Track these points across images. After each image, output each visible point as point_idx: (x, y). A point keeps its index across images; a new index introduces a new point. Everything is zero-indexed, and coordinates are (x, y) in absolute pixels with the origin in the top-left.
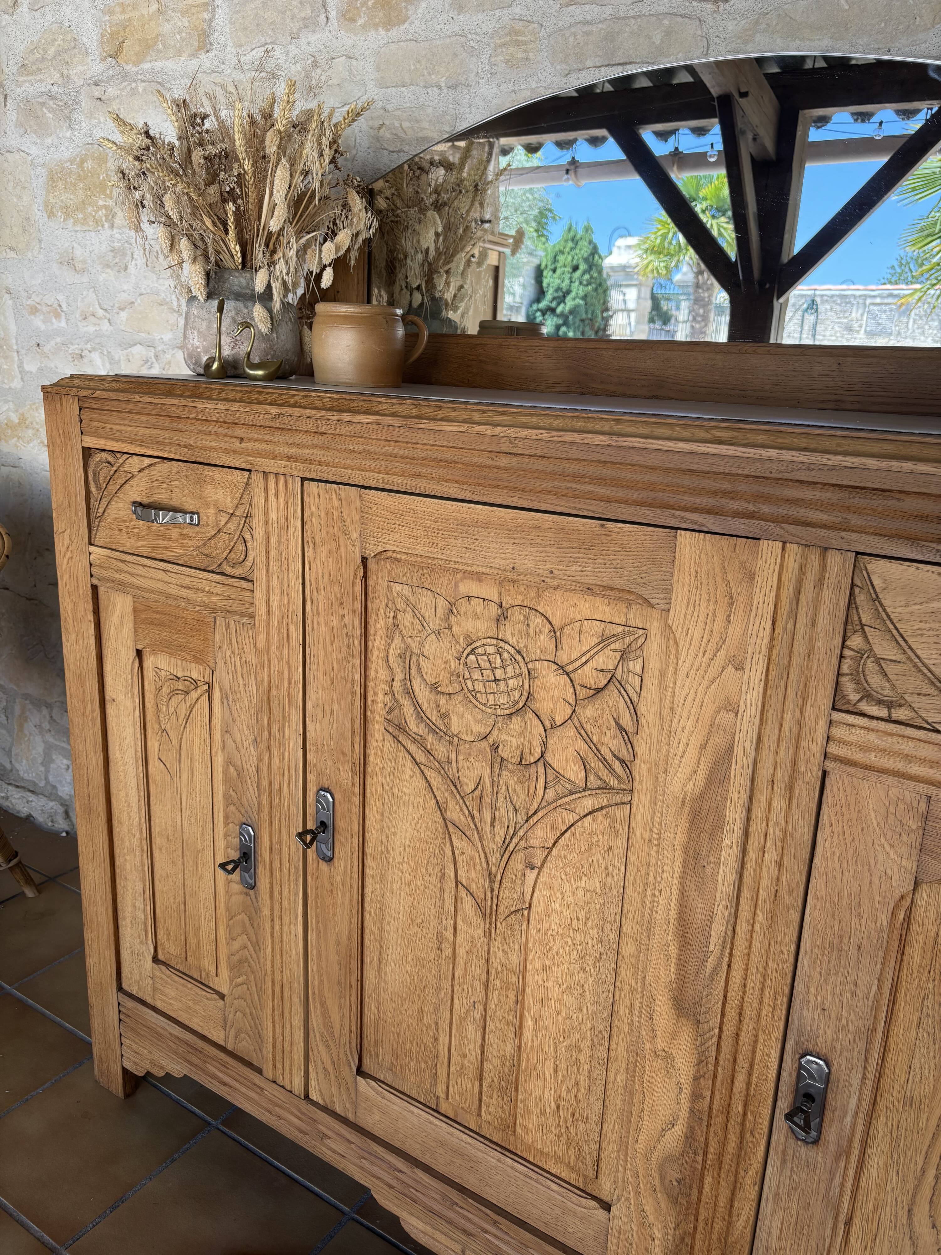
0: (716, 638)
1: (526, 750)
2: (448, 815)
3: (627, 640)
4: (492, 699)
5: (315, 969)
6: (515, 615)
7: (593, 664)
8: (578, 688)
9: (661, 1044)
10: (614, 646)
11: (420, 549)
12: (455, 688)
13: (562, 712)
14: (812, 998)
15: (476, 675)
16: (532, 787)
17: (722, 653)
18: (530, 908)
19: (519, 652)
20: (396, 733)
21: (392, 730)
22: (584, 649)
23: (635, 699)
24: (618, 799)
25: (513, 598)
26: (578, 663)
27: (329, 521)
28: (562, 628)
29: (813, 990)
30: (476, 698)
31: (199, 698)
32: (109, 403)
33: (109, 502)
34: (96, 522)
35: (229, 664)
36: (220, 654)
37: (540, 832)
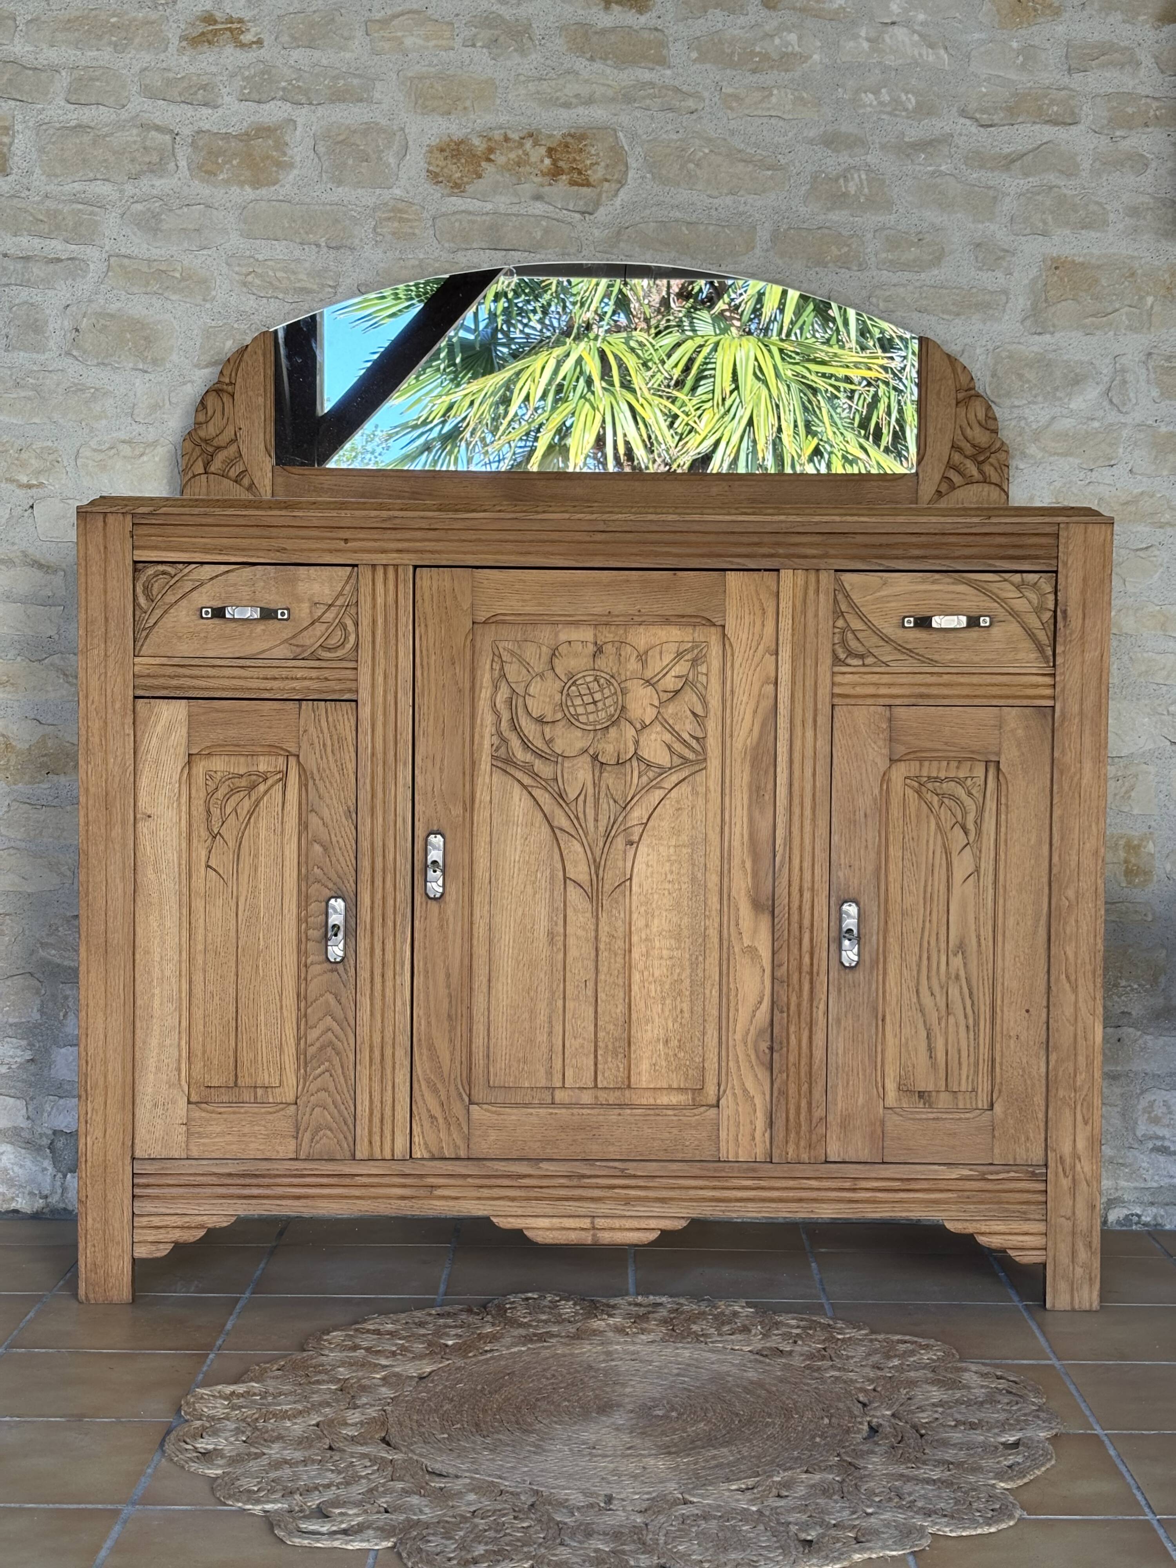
0: (756, 637)
1: (622, 751)
2: (555, 824)
3: (696, 652)
4: (592, 718)
5: (421, 1013)
6: (609, 649)
7: (673, 673)
8: (661, 694)
9: (747, 942)
10: (686, 658)
11: (528, 609)
12: (559, 716)
13: (649, 715)
14: (842, 862)
15: (578, 701)
16: (629, 778)
17: (761, 647)
18: (631, 879)
19: (612, 677)
20: (503, 766)
21: (500, 764)
22: (665, 664)
23: (704, 692)
24: (697, 768)
25: (606, 635)
26: (661, 675)
27: (442, 598)
28: (646, 652)
29: (842, 856)
30: (578, 720)
31: (269, 789)
32: (178, 518)
33: (166, 612)
34: (144, 634)
35: (317, 745)
36: (305, 738)
37: (638, 814)
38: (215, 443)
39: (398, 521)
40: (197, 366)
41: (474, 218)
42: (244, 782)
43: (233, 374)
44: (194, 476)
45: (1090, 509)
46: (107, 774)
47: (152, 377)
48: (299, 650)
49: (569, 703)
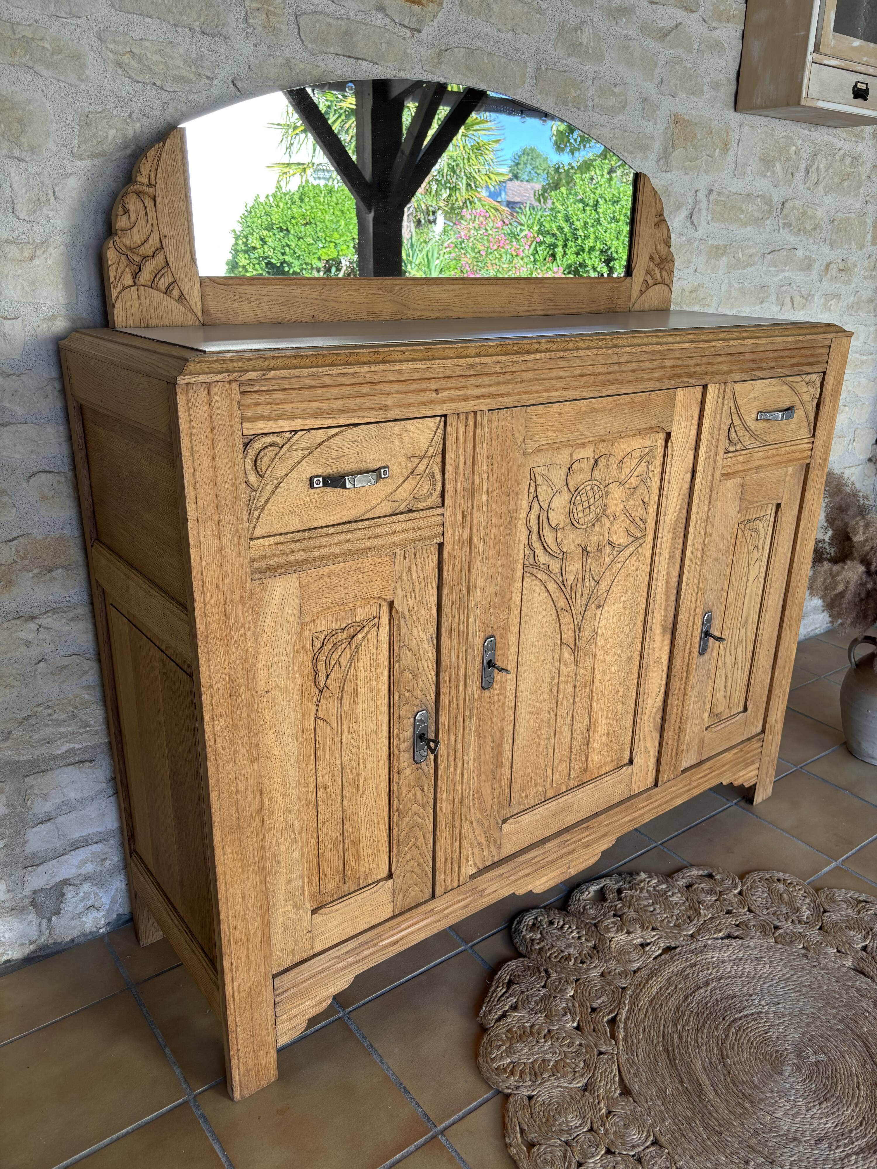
0: (686, 438)
1: (601, 540)
2: (558, 604)
4: (586, 519)
6: (602, 461)
7: (635, 474)
8: (627, 491)
10: (644, 460)
12: (568, 521)
13: (619, 509)
14: (708, 588)
15: (580, 507)
16: (603, 559)
17: (688, 445)
18: (597, 632)
19: (601, 483)
20: (531, 570)
22: (632, 467)
24: (641, 542)
25: (601, 450)
26: (629, 477)
27: (504, 437)
28: (623, 460)
29: (709, 584)
30: (578, 522)
31: (366, 635)
32: (286, 382)
33: (276, 488)
34: (256, 513)
35: (408, 588)
36: (399, 583)
37: (604, 584)
38: (141, 251)
39: (478, 368)
40: (80, 157)
41: (331, 21)
42: (345, 635)
43: (152, 174)
44: (124, 289)
45: (834, 325)
46: (229, 666)
47: (29, 166)
48: (396, 505)
49: (575, 510)
